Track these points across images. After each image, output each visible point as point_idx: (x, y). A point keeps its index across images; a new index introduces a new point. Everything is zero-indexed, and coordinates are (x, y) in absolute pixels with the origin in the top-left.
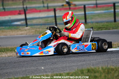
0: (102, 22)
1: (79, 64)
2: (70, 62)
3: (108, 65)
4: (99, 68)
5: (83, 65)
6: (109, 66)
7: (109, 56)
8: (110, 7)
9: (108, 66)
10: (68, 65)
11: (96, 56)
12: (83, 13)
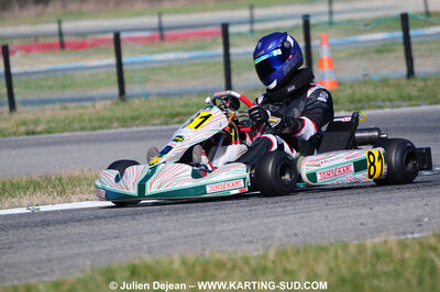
0: (180, 94)
1: (97, 249)
2: (63, 241)
3: (204, 250)
4: (171, 262)
5: (112, 253)
6: (207, 253)
7: (209, 218)
8: (208, 40)
9: (203, 255)
10: (56, 252)
11: (160, 219)
12: (112, 60)
